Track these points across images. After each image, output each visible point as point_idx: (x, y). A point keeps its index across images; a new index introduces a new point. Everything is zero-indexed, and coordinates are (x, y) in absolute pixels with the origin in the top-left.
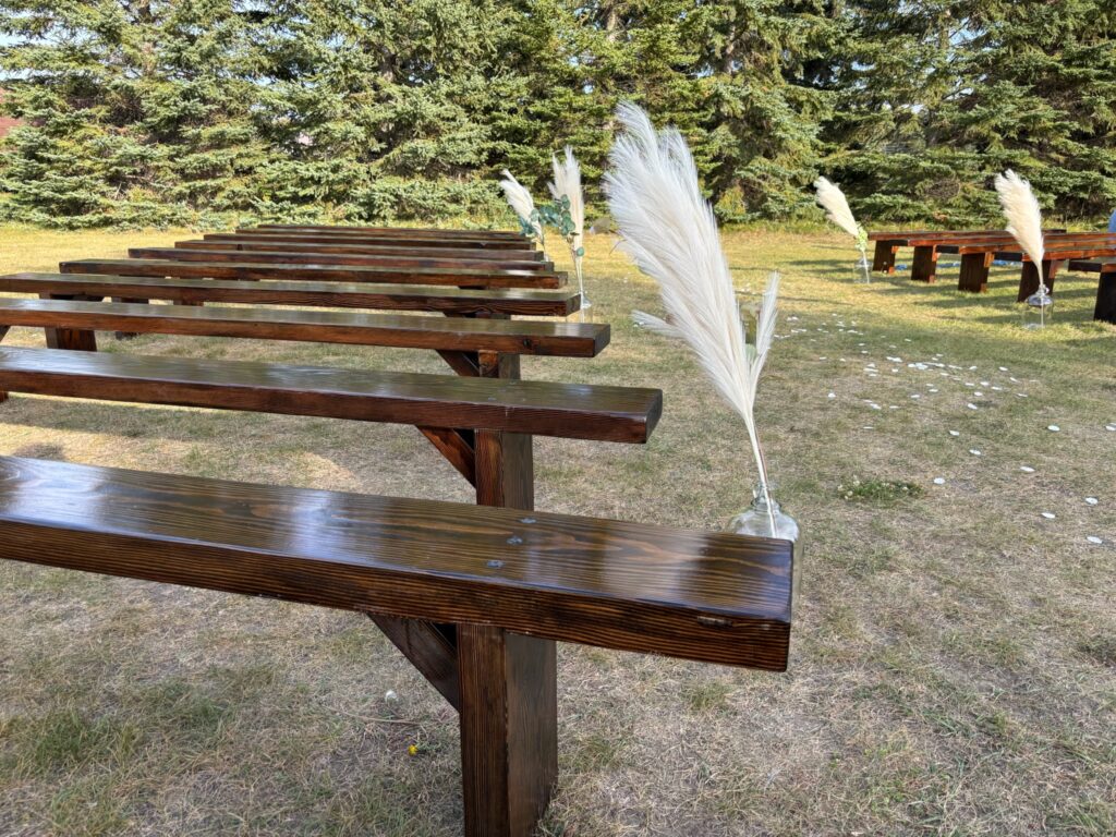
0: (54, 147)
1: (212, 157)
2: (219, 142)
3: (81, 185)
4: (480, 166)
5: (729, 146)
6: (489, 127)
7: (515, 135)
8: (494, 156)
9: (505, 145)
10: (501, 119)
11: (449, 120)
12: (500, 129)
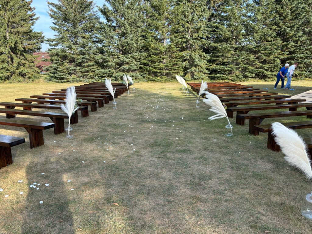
0: (59, 68)
1: (87, 69)
2: (89, 66)
3: (64, 75)
4: (138, 70)
5: (187, 65)
6: (139, 63)
7: (144, 64)
8: (141, 68)
9: (142, 66)
10: (142, 61)
11: (131, 61)
12: (141, 63)
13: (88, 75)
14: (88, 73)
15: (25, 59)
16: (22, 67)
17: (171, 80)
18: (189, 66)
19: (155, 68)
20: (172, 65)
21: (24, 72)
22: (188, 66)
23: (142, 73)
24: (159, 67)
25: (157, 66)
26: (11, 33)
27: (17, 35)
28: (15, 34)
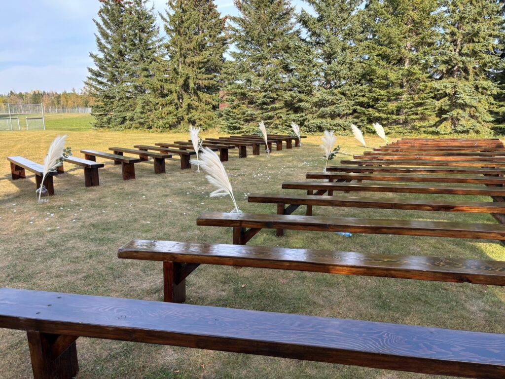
0: (232, 112)
1: (270, 114)
3: (237, 122)
4: (350, 114)
5: (445, 105)
6: (353, 102)
7: (361, 104)
8: (355, 111)
9: (358, 107)
10: (357, 99)
11: (339, 100)
12: (357, 102)
13: (272, 123)
14: (272, 121)
16: (195, 111)
18: (448, 107)
20: (411, 105)
23: (356, 120)
25: (381, 107)
26: (185, 65)
27: (191, 67)
28: (189, 66)
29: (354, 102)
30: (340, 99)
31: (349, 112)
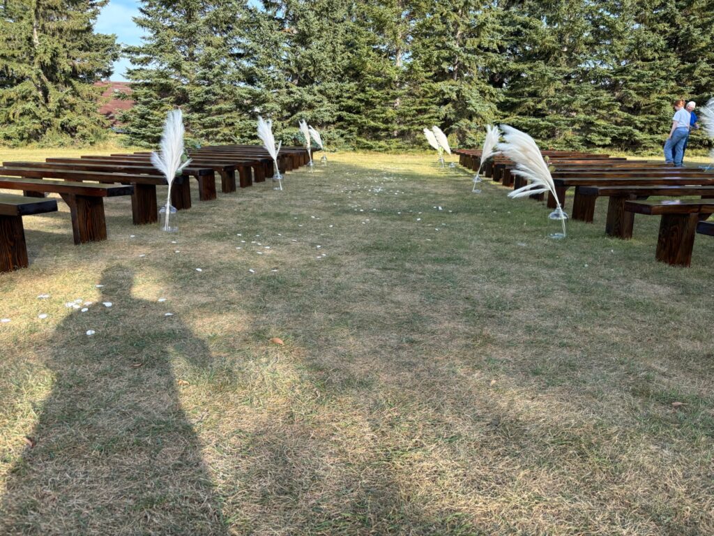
0: (152, 114)
1: (216, 118)
2: (220, 112)
4: (334, 123)
5: (450, 114)
7: (349, 109)
8: (340, 119)
9: (344, 113)
10: (343, 102)
11: (319, 102)
12: (342, 106)
13: (219, 132)
14: (219, 129)
15: (76, 94)
16: (69, 111)
17: (412, 148)
18: (454, 116)
19: (374, 119)
20: (414, 111)
21: (72, 124)
22: (452, 117)
23: (342, 132)
24: (384, 115)
25: (378, 113)
26: (45, 33)
27: (57, 37)
28: (53, 35)
29: (338, 105)
30: (321, 102)
31: (331, 120)
